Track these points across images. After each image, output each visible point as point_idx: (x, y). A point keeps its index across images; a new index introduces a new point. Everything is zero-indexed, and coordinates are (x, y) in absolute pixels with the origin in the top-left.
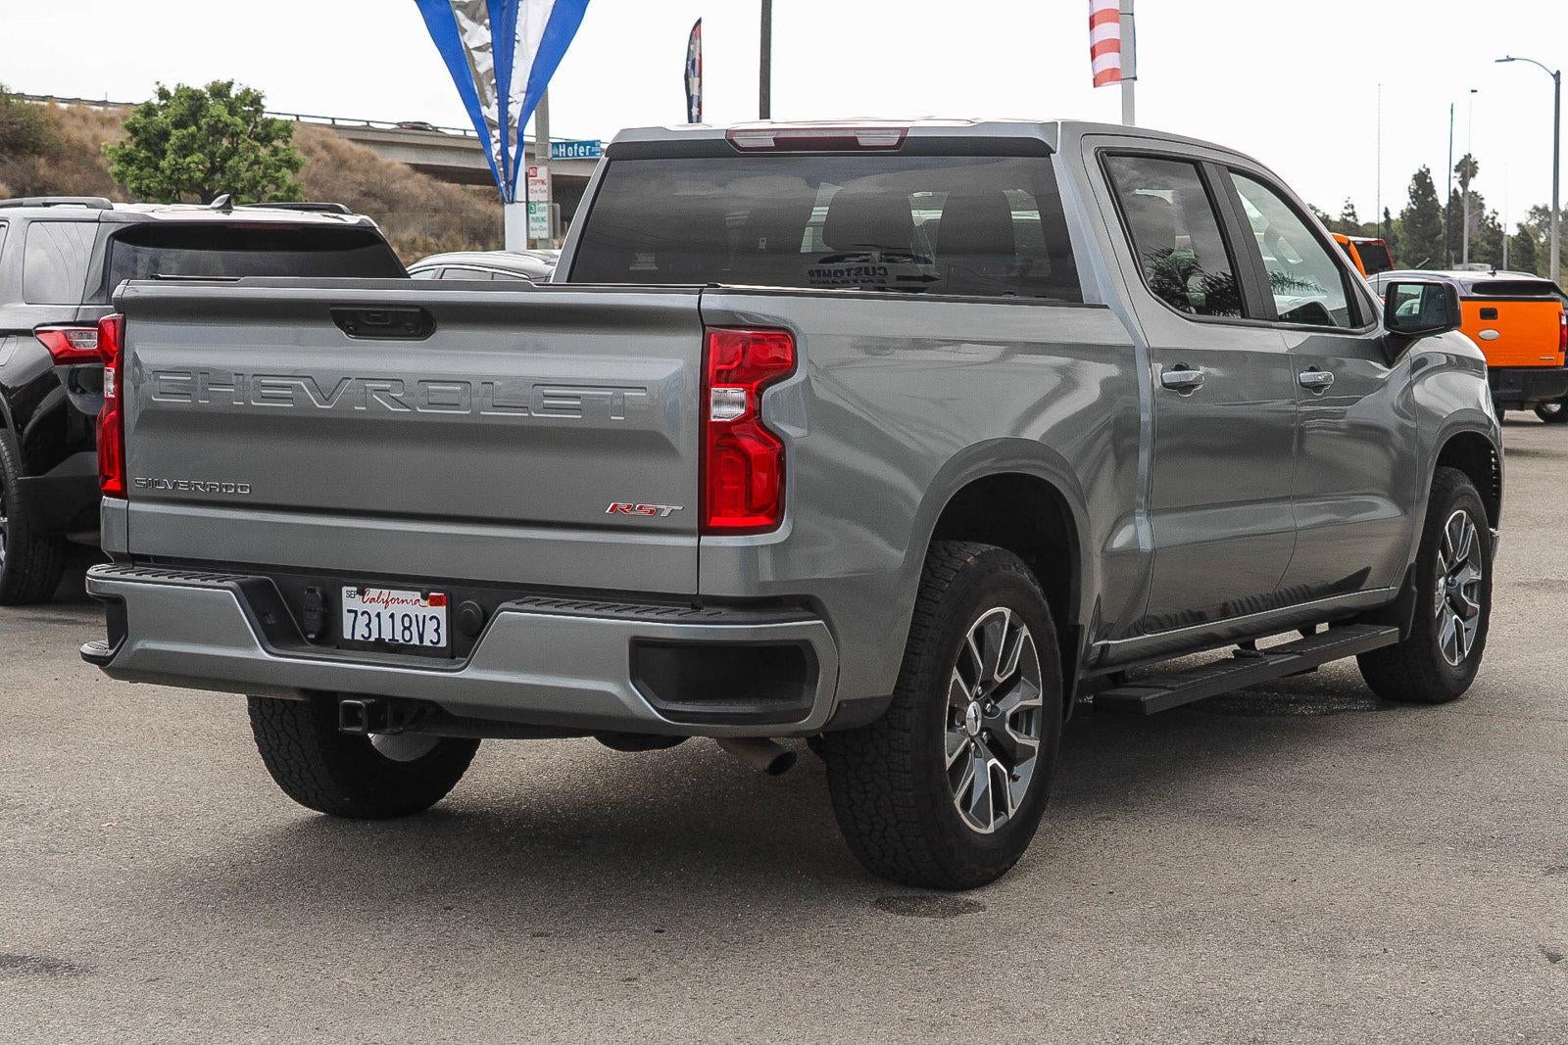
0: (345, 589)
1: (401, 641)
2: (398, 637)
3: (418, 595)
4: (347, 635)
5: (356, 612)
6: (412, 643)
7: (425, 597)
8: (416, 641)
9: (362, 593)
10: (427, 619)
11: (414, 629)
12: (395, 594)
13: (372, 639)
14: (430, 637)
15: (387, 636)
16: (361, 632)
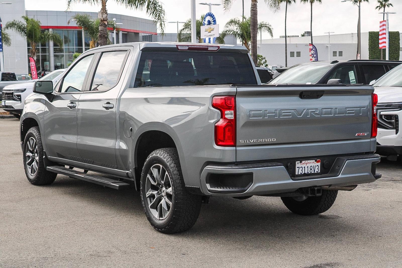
0: (297, 162)
1: (310, 173)
2: (309, 172)
3: (314, 161)
4: (297, 174)
5: (299, 167)
6: (312, 173)
7: (316, 161)
8: (313, 172)
9: (301, 162)
10: (316, 166)
11: (313, 169)
12: (309, 161)
13: (303, 173)
14: (316, 170)
15: (306, 172)
16: (300, 172)
